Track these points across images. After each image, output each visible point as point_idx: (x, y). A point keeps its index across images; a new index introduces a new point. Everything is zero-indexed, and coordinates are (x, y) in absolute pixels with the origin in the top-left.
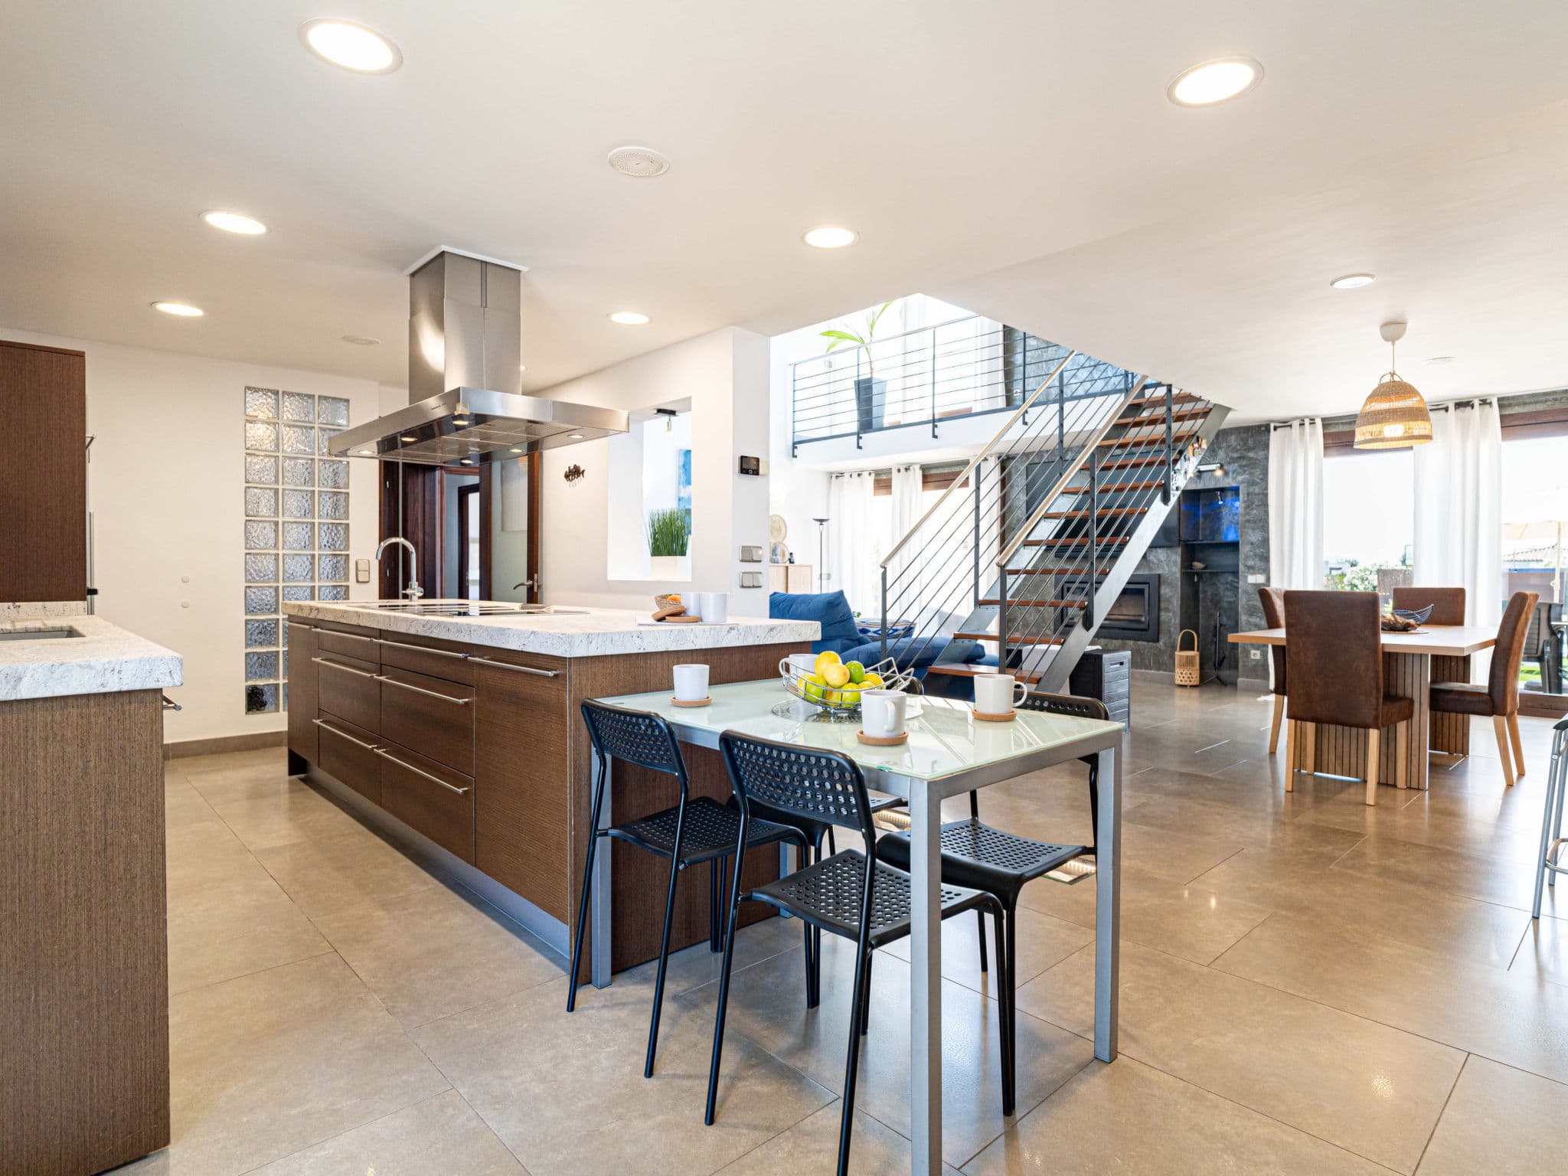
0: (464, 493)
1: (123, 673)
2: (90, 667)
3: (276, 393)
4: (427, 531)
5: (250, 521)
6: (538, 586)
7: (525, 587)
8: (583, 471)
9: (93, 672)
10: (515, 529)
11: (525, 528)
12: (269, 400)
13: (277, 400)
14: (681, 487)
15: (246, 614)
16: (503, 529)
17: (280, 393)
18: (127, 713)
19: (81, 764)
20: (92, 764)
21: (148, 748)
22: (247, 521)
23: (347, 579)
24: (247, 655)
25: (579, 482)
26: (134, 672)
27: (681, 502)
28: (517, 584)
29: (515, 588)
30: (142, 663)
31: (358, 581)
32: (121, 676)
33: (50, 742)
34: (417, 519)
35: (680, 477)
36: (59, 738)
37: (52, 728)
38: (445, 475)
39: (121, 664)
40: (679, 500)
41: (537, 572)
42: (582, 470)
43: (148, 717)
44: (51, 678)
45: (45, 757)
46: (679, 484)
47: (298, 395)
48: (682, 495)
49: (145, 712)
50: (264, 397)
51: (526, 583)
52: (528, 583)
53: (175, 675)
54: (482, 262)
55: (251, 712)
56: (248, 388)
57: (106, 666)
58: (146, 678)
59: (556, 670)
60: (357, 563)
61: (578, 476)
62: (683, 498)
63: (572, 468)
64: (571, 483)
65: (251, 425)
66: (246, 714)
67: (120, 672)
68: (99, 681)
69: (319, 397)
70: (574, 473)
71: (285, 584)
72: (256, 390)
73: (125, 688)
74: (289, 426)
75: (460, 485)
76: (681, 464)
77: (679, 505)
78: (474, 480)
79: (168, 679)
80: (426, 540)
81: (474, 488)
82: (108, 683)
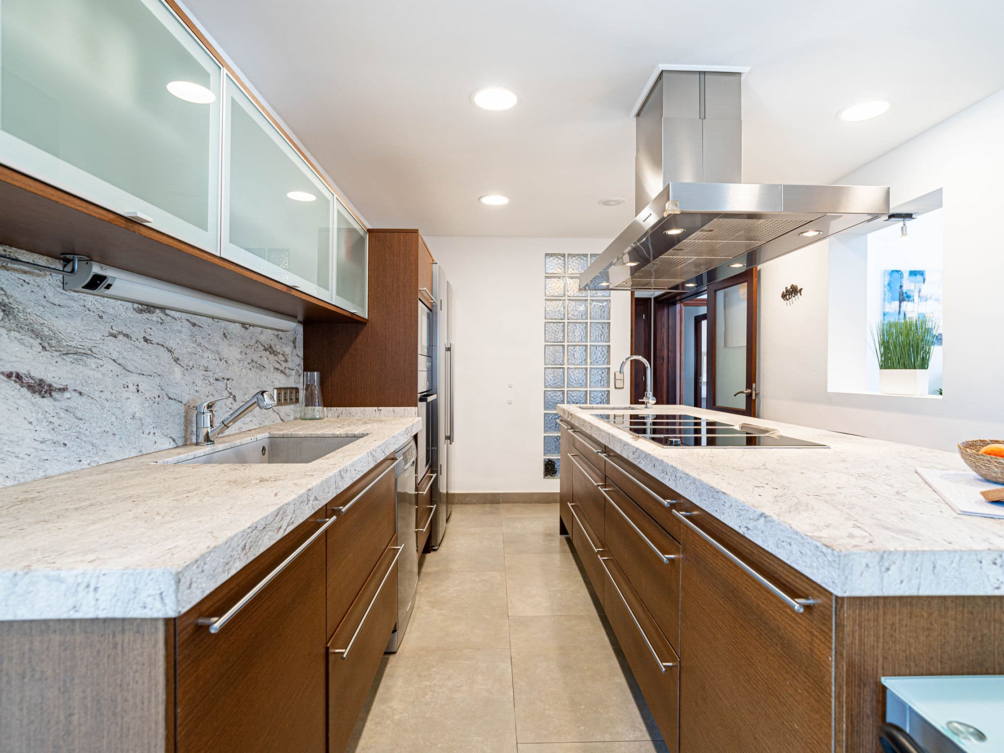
0: (698, 320)
1: (100, 590)
2: (61, 581)
3: (564, 255)
4: (670, 348)
5: (548, 345)
6: (756, 394)
7: (745, 395)
8: (801, 289)
9: (63, 587)
10: (735, 346)
11: (745, 344)
12: (560, 261)
13: (564, 261)
14: (886, 303)
15: (545, 410)
16: (725, 346)
17: (566, 256)
18: (119, 646)
19: (62, 717)
20: (75, 718)
21: (146, 703)
22: (545, 345)
23: (609, 386)
24: (545, 437)
25: (796, 300)
26: (114, 591)
27: (886, 317)
28: (737, 392)
29: (735, 395)
30: (125, 577)
31: (616, 388)
32: (97, 596)
33: (26, 680)
34: (663, 341)
35: (885, 294)
36: (37, 676)
37: (30, 659)
38: (683, 307)
39: (98, 577)
40: (884, 315)
41: (755, 382)
42: (799, 288)
43: (145, 655)
44: (13, 593)
45: (21, 701)
46: (884, 300)
47: (578, 255)
48: (887, 310)
49: (142, 648)
50: (557, 259)
51: (745, 392)
52: (747, 391)
53: (167, 601)
54: (700, 72)
55: (547, 477)
56: (547, 255)
57: (79, 580)
58: (129, 601)
59: (807, 598)
60: (615, 373)
61: (795, 295)
62: (888, 313)
63: (789, 288)
64: (788, 301)
65: (549, 280)
66: (544, 478)
67: (96, 589)
68: (70, 603)
69: (591, 255)
70: (792, 292)
71: (569, 389)
72: (552, 255)
73: (102, 615)
74: (572, 278)
75: (696, 315)
76: (886, 283)
77: (884, 320)
78: (703, 310)
79: (158, 605)
80: (670, 355)
81: (704, 317)
82: (81, 605)
